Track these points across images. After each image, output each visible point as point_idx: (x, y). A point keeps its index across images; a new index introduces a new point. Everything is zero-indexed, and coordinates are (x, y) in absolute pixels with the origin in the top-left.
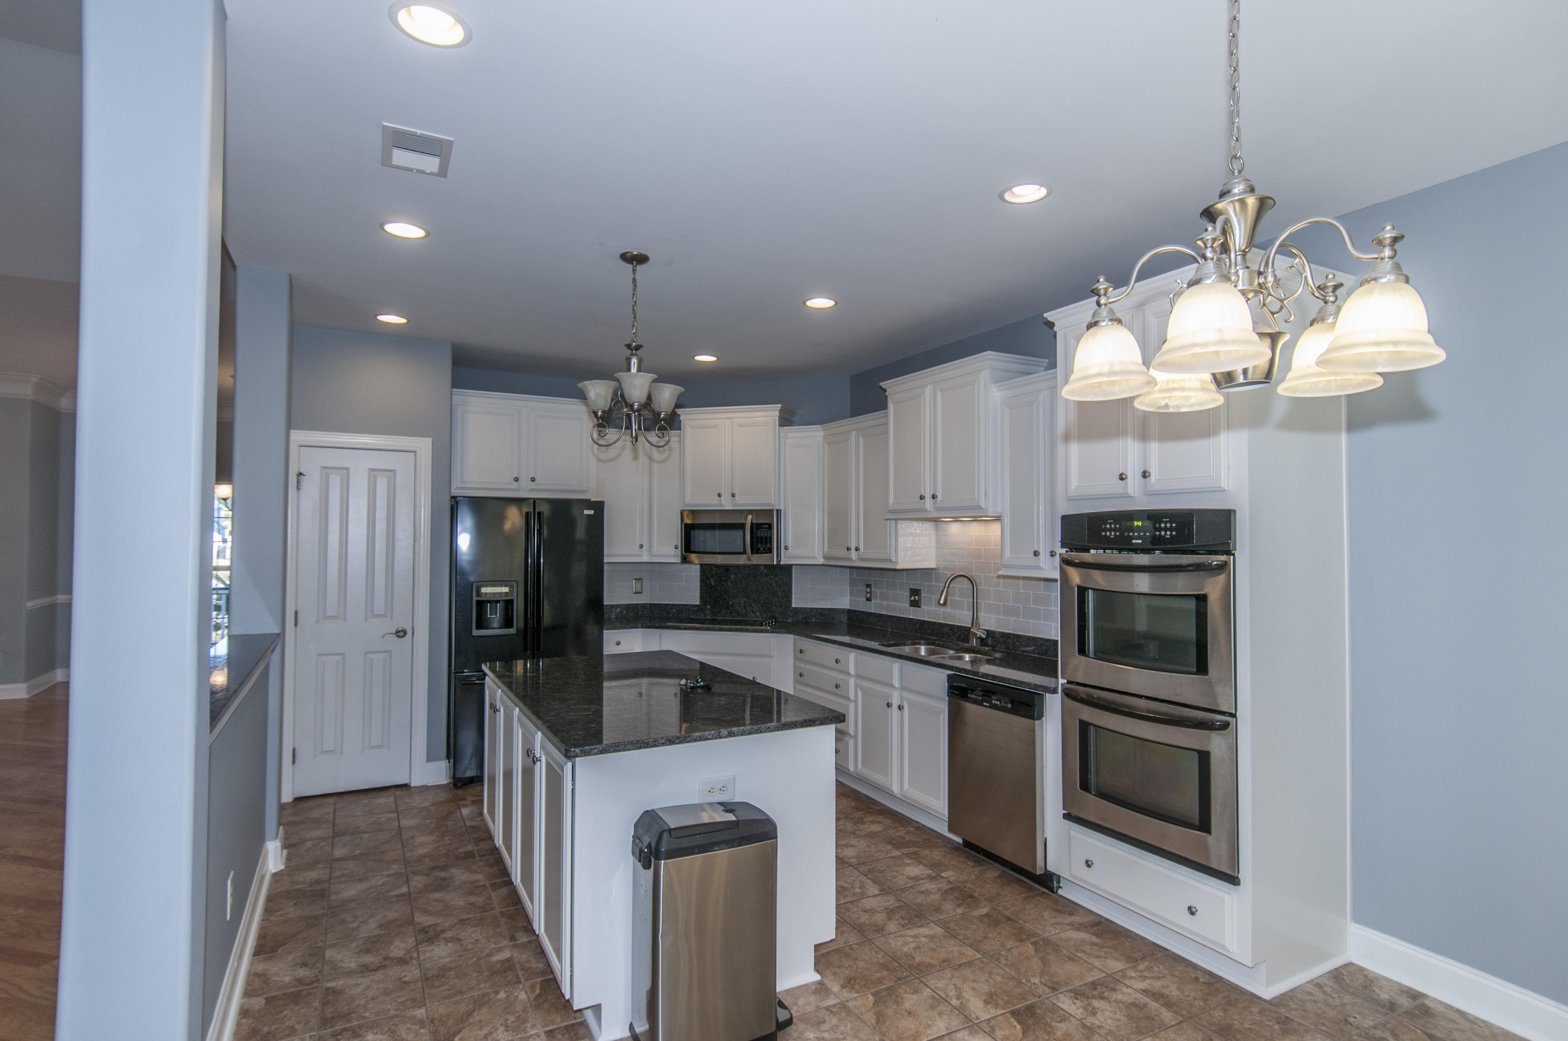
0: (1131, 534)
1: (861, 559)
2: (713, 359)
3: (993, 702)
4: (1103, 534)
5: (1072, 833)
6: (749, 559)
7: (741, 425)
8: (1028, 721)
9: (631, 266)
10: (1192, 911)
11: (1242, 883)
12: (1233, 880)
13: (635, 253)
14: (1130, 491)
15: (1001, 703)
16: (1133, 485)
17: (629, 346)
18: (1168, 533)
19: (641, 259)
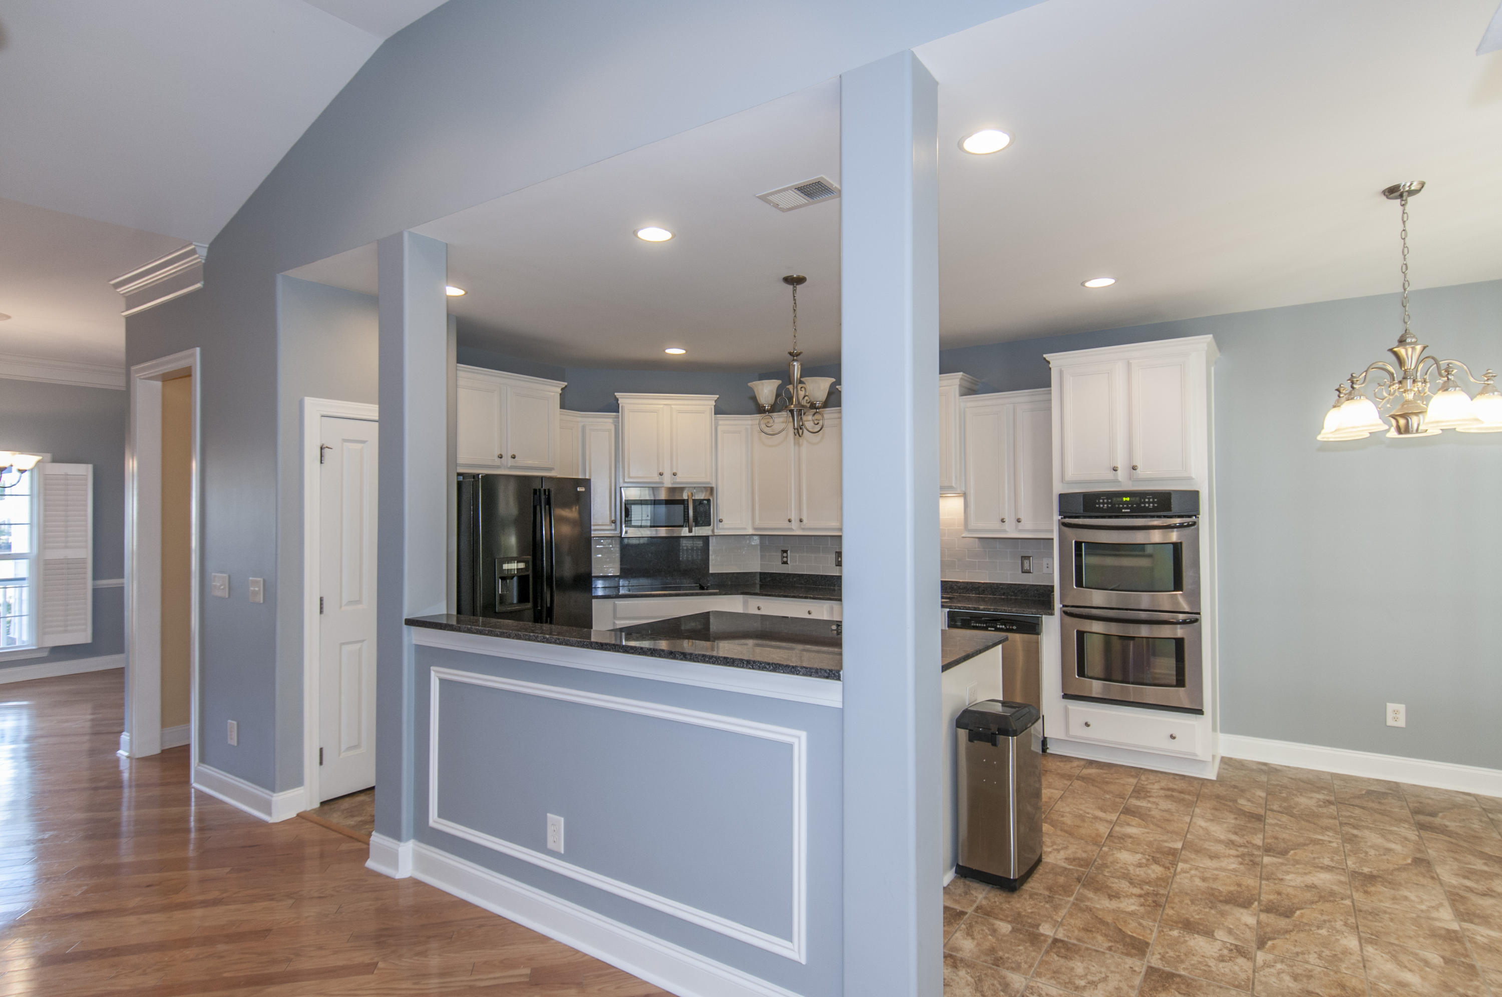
0: (1121, 506)
1: (803, 529)
2: (682, 352)
3: (998, 626)
4: (1097, 506)
5: (1070, 707)
6: (690, 531)
7: (680, 412)
8: (1034, 637)
9: (791, 287)
10: (1172, 737)
11: (1205, 713)
12: (1200, 712)
13: (795, 276)
14: (1120, 479)
15: (1005, 626)
16: (1121, 475)
17: (790, 354)
18: (1151, 505)
19: (800, 280)
